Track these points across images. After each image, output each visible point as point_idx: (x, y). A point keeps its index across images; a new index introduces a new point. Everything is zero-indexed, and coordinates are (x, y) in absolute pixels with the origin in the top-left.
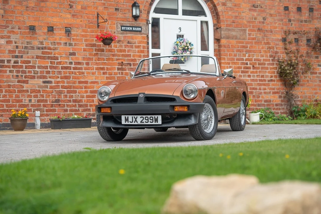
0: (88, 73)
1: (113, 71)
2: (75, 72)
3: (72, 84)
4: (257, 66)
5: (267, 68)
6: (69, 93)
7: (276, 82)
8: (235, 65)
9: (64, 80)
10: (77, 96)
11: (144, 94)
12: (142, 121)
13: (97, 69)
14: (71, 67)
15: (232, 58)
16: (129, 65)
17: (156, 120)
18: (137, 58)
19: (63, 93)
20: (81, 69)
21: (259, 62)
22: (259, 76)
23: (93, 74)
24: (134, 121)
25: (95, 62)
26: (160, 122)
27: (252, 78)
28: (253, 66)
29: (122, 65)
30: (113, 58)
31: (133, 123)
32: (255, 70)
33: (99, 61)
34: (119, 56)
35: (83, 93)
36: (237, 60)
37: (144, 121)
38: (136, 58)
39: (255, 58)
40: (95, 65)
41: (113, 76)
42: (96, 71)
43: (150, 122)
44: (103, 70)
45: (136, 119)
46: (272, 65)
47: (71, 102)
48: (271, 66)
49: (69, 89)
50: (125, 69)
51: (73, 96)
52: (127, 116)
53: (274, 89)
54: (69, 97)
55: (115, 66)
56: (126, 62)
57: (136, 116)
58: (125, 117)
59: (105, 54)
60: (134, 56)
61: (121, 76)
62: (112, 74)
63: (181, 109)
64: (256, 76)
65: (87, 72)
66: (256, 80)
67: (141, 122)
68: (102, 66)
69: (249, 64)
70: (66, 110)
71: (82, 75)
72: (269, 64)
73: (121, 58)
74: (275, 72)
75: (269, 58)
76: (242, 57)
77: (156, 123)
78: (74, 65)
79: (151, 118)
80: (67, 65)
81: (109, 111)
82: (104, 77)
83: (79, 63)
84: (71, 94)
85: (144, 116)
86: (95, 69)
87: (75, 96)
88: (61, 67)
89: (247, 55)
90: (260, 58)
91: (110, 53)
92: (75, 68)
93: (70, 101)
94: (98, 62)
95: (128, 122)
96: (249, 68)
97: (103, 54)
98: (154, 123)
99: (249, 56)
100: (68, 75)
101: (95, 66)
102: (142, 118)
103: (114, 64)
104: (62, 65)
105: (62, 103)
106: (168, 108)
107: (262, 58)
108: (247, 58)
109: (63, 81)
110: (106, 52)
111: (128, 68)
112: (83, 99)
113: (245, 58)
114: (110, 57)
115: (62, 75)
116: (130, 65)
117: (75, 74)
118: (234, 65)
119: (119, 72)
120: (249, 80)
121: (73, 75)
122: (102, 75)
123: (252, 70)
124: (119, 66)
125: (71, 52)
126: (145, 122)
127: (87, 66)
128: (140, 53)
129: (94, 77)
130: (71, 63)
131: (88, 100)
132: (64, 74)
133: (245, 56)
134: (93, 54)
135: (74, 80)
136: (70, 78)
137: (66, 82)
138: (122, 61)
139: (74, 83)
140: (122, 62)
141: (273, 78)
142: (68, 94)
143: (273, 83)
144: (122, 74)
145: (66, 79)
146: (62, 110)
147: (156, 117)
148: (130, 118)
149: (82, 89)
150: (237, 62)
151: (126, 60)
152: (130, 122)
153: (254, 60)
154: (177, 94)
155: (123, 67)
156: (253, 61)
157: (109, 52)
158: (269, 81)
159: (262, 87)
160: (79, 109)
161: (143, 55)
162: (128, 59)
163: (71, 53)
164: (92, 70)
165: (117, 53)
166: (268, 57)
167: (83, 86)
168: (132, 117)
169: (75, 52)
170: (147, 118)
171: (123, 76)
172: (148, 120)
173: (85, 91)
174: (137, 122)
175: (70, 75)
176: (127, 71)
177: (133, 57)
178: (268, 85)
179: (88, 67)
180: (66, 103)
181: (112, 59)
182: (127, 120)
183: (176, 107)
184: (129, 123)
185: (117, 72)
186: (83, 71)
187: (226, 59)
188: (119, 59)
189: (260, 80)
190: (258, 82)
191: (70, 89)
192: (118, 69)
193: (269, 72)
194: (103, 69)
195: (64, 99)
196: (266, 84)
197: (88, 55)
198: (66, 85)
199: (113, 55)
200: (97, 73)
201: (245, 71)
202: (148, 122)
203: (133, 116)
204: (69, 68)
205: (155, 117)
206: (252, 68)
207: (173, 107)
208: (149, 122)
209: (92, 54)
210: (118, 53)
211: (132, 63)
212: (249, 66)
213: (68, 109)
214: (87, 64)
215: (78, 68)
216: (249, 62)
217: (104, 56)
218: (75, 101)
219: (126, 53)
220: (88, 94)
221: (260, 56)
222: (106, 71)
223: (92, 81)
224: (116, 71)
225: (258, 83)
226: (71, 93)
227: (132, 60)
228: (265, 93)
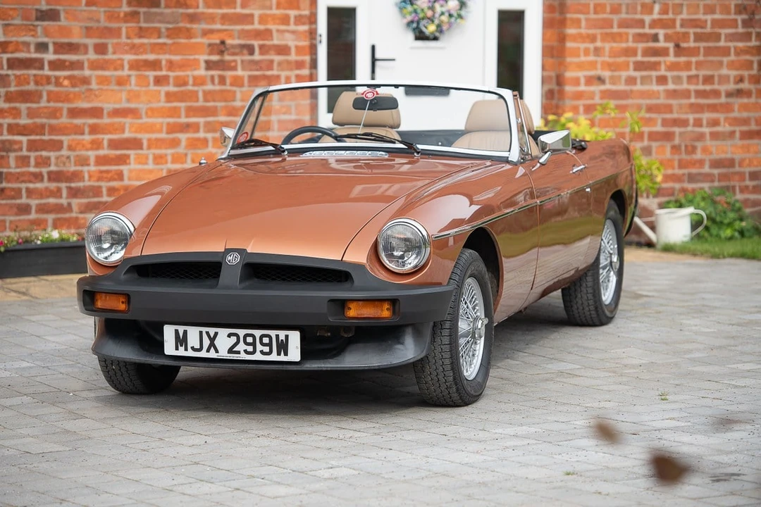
0: (103, 81)
1: (189, 73)
2: (57, 78)
3: (44, 121)
4: (692, 44)
5: (726, 52)
6: (37, 150)
7: (754, 95)
8: (615, 45)
9: (17, 105)
10: (64, 159)
11: (241, 252)
12: (233, 346)
13: (135, 66)
14: (41, 61)
15: (604, 20)
16: (245, 51)
17: (283, 347)
18: (273, 27)
19: (15, 151)
20: (78, 65)
21: (699, 30)
22: (694, 80)
23: (121, 82)
24: (205, 346)
25: (129, 41)
26: (294, 354)
27: (671, 86)
28: (677, 46)
29: (221, 53)
30: (192, 29)
31: (203, 354)
32: (683, 59)
33: (141, 37)
34: (211, 19)
35: (87, 150)
36: (623, 24)
37: (241, 347)
38: (270, 27)
39: (685, 16)
40: (126, 52)
41: (190, 88)
42: (133, 73)
43: (262, 352)
44: (155, 70)
45: (212, 340)
46: (741, 40)
47: (42, 180)
48: (740, 45)
49: (37, 134)
50: (233, 64)
51: (49, 158)
52: (181, 329)
53: (746, 121)
54: (37, 165)
55: (197, 57)
56: (237, 42)
57: (212, 331)
58: (177, 332)
59: (161, 14)
60: (263, 19)
61: (218, 88)
62: (185, 84)
63: (368, 312)
64: (685, 80)
65: (98, 77)
66: (686, 94)
67: (231, 351)
68: (151, 57)
69: (661, 37)
70: (25, 209)
71: (84, 88)
72: (731, 38)
73: (218, 26)
74: (751, 62)
75: (733, 17)
76: (638, 16)
77: (282, 358)
78: (56, 52)
79: (266, 340)
80: (29, 52)
81: (123, 307)
82: (159, 92)
83: (72, 48)
84: (44, 153)
85: (242, 332)
86: (126, 66)
87: (57, 158)
88: (8, 60)
89: (657, 8)
90: (701, 16)
91: (181, 10)
92: (55, 65)
93: (38, 177)
94: (137, 41)
95: (186, 349)
96: (663, 52)
97: (156, 14)
98: (274, 357)
99: (664, 11)
100: (31, 87)
101: (128, 57)
102: (234, 339)
103: (195, 49)
104: (9, 55)
105: (10, 185)
106: (324, 308)
107: (709, 17)
108: (656, 16)
109: (15, 108)
110: (167, 6)
111: (242, 61)
112: (85, 169)
113: (647, 19)
114: (181, 25)
115: (12, 89)
116: (251, 50)
117: (58, 83)
118: (609, 42)
119: (212, 78)
120: (662, 95)
121: (51, 88)
122: (152, 87)
123: (671, 58)
124: (211, 54)
125: (44, 7)
126: (246, 351)
127: (100, 57)
128: (285, 9)
129: (124, 96)
130: (42, 47)
131: (101, 172)
132: (18, 84)
133: (651, 12)
134: (122, 15)
135: (52, 104)
136: (40, 96)
137: (24, 112)
138: (222, 36)
139: (54, 113)
140: (223, 43)
141: (745, 86)
142: (33, 155)
143: (745, 100)
144: (222, 80)
145: (26, 101)
146: (11, 206)
148: (193, 333)
149: (83, 133)
150: (620, 35)
151: (236, 34)
152: (193, 348)
153: (682, 26)
154: (358, 255)
155: (227, 58)
156: (678, 29)
157: (176, 7)
158: (729, 95)
159: (706, 116)
160: (69, 204)
161: (296, 17)
162: (243, 30)
163: (41, 11)
164: (116, 69)
165: (206, 10)
166: (729, 13)
167: (84, 124)
168: (201, 333)
169: (58, 7)
170: (250, 340)
171: (223, 88)
172: (254, 344)
173: (93, 142)
174: (217, 351)
175: (40, 88)
176: (240, 72)
177: (260, 23)
178: (727, 108)
179: (104, 60)
180: (23, 186)
181: (188, 30)
182: (181, 341)
183: (352, 305)
184: (190, 353)
185: (206, 76)
186: (87, 72)
187: (583, 23)
188: (211, 31)
189: (700, 94)
190: (693, 100)
191: (38, 137)
192: (210, 65)
193: (731, 65)
194: (155, 65)
195: (18, 170)
196: (721, 105)
197: (102, 17)
198: (24, 121)
199: (193, 18)
200: (133, 80)
201: (649, 62)
202: (254, 352)
203: (204, 329)
204: (38, 64)
205: (277, 336)
206: (672, 51)
207: (342, 304)
208: (258, 352)
209: (119, 16)
210: (211, 11)
211: (256, 43)
212: (662, 44)
213: (34, 202)
214: (101, 49)
215: (67, 64)
216: (661, 33)
217: (160, 22)
218: (56, 177)
219: (235, 8)
220: (101, 152)
221: (702, 10)
222: (164, 73)
223: (117, 106)
224: (202, 72)
225: (692, 105)
226: (42, 150)
227: (258, 34)
228: (715, 136)
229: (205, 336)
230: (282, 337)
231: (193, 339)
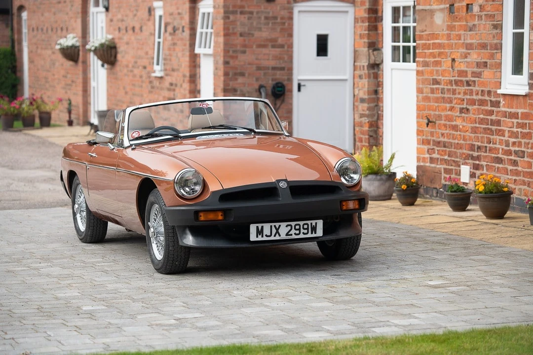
11: (286, 180)
12: (289, 232)
17: (314, 229)
24: (273, 233)
26: (320, 233)
31: (272, 238)
37: (293, 231)
43: (304, 233)
45: (277, 230)
52: (260, 225)
57: (277, 225)
58: (257, 227)
67: (287, 234)
77: (314, 235)
85: (293, 224)
95: (262, 237)
98: (309, 235)
102: (289, 228)
126: (295, 234)
147: (314, 224)
148: (267, 228)
152: (266, 236)
168: (271, 226)
170: (297, 227)
172: (299, 229)
174: (280, 235)
182: (260, 232)
184: (265, 238)
203: (273, 224)
205: (311, 224)
208: (301, 233)
229: (273, 228)
231: (267, 231)
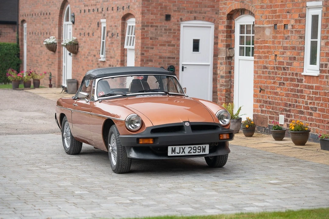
12: (190, 151)
17: (204, 150)
24: (181, 152)
26: (207, 152)
31: (180, 154)
37: (192, 151)
43: (198, 152)
45: (183, 150)
52: (174, 147)
57: (183, 147)
58: (172, 148)
67: (189, 153)
77: (204, 153)
81: (151, 142)
85: (192, 146)
95: (175, 153)
98: (201, 153)
102: (190, 149)
148: (177, 148)
152: (177, 153)
170: (195, 148)
172: (196, 150)
174: (185, 153)
182: (174, 151)
202: (196, 152)
230: (204, 147)
231: (177, 150)
